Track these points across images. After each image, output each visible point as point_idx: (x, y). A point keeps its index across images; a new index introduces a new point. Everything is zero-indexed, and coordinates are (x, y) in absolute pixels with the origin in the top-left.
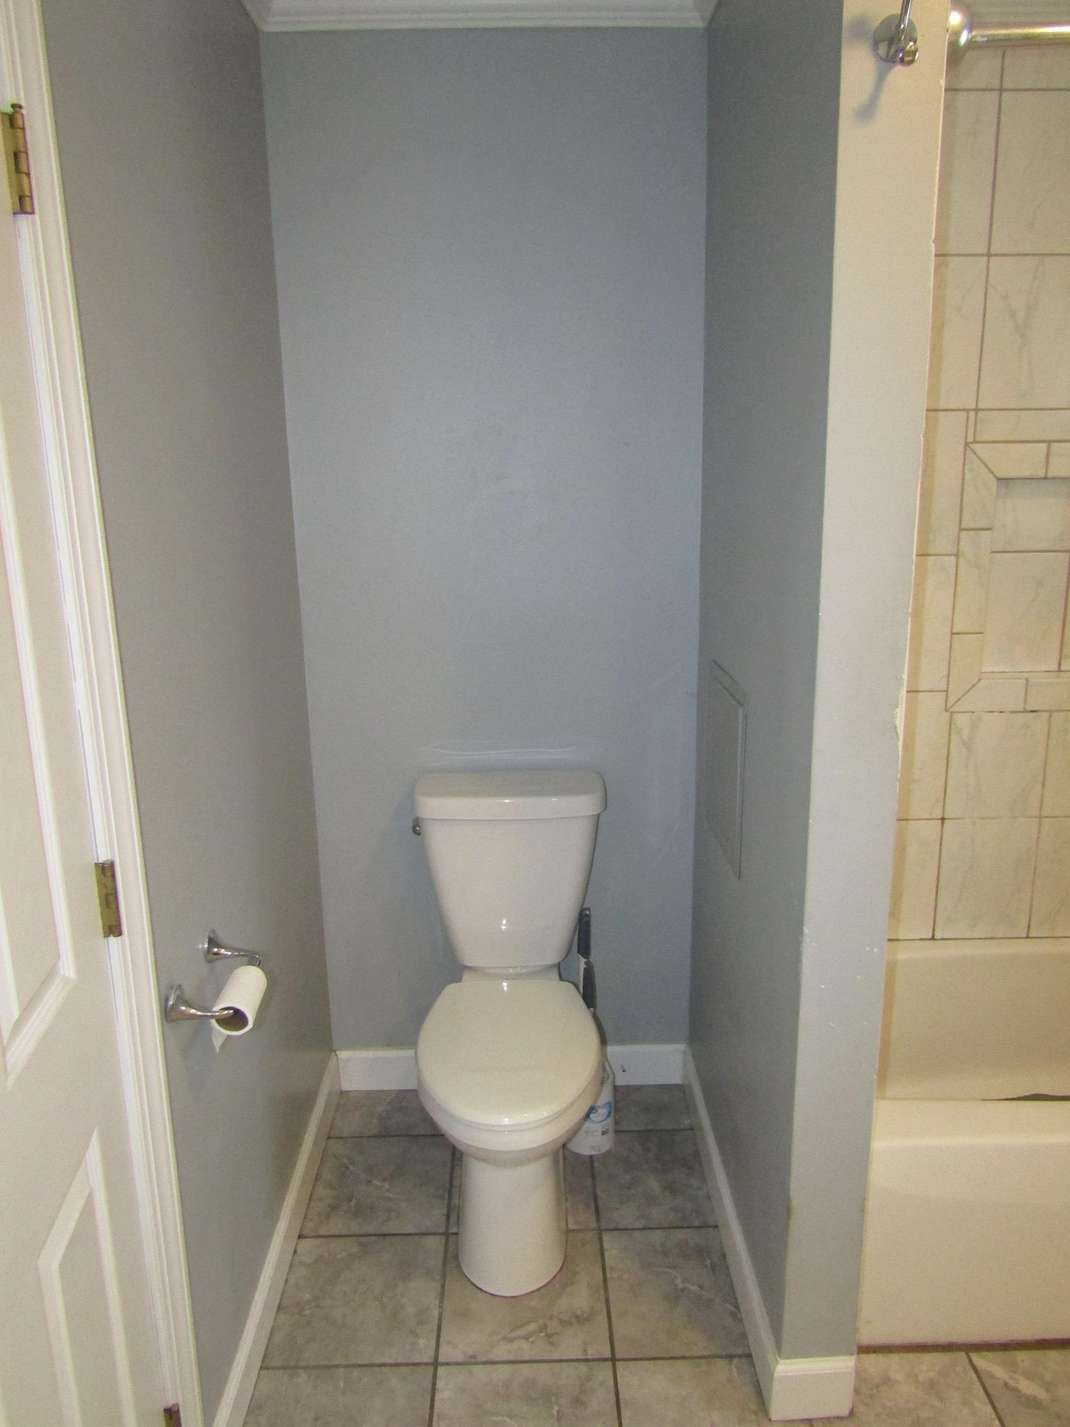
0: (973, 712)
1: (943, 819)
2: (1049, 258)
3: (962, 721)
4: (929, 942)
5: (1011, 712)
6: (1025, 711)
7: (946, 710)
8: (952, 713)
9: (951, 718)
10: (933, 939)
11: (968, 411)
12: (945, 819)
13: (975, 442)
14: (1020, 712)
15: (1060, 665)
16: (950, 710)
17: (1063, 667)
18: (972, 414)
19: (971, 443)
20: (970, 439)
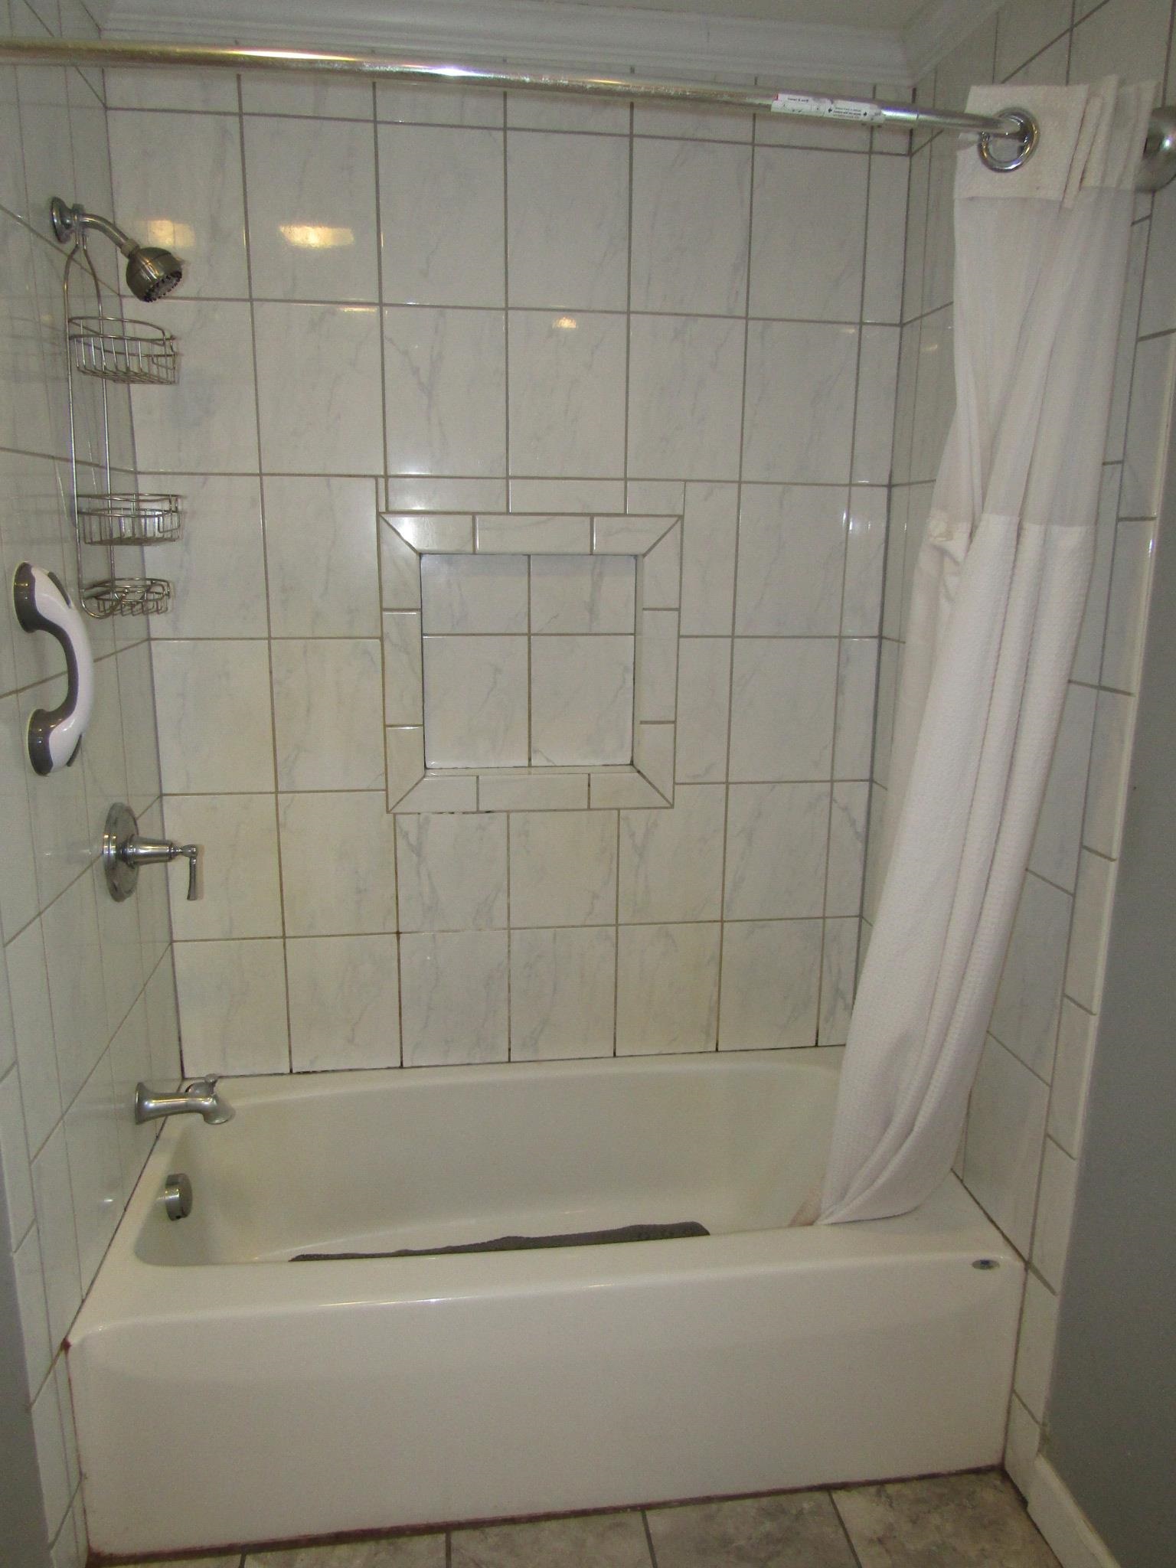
0: (419, 814)
1: (398, 933)
2: (449, 311)
3: (407, 823)
4: (396, 1071)
5: (464, 813)
6: (478, 812)
7: (388, 812)
8: (395, 815)
9: (395, 819)
10: (401, 1067)
11: (376, 477)
12: (401, 933)
13: (388, 512)
14: (473, 813)
15: (530, 760)
16: (393, 811)
17: (533, 763)
18: (382, 481)
19: (384, 513)
20: (383, 509)
